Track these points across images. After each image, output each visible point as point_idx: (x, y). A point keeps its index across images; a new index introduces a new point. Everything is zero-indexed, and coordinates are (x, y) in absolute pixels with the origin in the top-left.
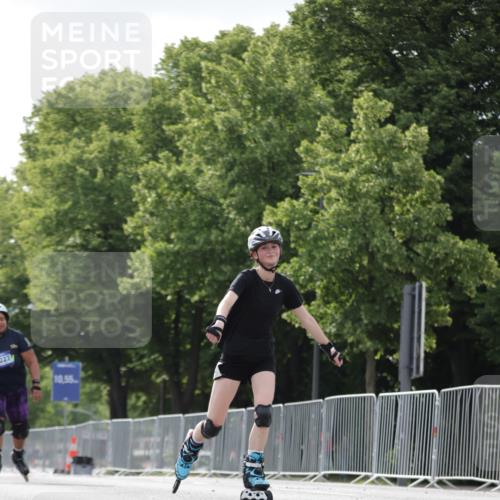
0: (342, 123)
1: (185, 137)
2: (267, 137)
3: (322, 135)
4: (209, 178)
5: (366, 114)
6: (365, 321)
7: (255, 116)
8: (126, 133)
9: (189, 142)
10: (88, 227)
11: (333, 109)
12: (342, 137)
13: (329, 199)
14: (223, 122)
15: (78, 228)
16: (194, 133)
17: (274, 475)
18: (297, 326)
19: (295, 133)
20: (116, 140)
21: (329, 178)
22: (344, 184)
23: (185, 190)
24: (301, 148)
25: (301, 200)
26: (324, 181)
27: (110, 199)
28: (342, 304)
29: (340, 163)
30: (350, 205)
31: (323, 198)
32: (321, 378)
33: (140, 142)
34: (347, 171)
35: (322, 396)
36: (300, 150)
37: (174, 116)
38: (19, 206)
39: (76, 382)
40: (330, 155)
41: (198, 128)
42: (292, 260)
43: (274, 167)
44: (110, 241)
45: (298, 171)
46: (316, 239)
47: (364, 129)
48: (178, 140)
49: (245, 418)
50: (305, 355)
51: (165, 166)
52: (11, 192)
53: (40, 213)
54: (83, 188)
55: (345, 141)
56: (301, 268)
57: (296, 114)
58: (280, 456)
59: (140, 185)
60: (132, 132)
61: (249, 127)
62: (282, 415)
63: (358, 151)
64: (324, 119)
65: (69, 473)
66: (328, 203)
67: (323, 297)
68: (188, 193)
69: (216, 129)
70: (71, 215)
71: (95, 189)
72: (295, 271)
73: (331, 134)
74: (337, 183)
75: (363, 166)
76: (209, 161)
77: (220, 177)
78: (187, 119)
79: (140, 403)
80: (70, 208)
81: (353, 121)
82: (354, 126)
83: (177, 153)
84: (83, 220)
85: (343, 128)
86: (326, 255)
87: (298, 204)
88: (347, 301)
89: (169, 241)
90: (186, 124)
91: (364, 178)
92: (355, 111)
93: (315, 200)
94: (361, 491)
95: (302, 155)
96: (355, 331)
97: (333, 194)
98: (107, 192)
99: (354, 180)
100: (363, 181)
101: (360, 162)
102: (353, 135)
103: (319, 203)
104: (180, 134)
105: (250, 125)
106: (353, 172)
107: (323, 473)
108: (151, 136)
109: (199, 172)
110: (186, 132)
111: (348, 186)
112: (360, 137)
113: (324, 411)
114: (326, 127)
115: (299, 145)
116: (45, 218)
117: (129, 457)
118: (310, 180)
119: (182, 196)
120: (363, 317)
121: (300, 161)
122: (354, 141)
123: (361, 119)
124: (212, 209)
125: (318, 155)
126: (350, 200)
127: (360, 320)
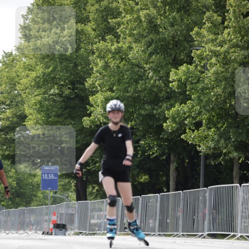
0: (219, 16)
1: (122, 27)
2: (172, 25)
3: (207, 24)
4: (137, 51)
5: (234, 10)
6: (233, 140)
7: (165, 13)
8: (85, 25)
9: (124, 30)
10: (62, 83)
11: (213, 7)
12: (219, 25)
13: (211, 64)
14: (145, 16)
15: (56, 84)
16: (127, 23)
17: (177, 235)
18: (190, 143)
19: (190, 23)
20: (79, 29)
21: (211, 51)
22: (220, 55)
23: (122, 59)
24: (193, 32)
25: (194, 64)
26: (207, 53)
27: (76, 65)
28: (218, 129)
29: (218, 41)
30: (224, 67)
31: (207, 63)
32: (206, 175)
33: (94, 30)
34: (222, 46)
35: (206, 186)
36: (193, 33)
37: (115, 13)
38: (20, 70)
39: (56, 178)
40: (211, 37)
41: (130, 20)
42: (187, 102)
43: (177, 44)
44: (76, 91)
45: (191, 46)
46: (203, 89)
47: (233, 19)
48: (118, 29)
49: (159, 199)
50: (195, 161)
51: (110, 44)
52: (15, 61)
53: (33, 74)
54: (59, 59)
55: (221, 27)
56: (193, 107)
57: (191, 11)
58: (181, 222)
59: (95, 56)
60: (89, 24)
61: (161, 20)
62: (181, 197)
63: (229, 34)
64: (208, 14)
65: (51, 234)
66: (210, 66)
67: (207, 125)
68: (124, 61)
69: (141, 21)
70: (52, 75)
71: (67, 59)
72: (189, 109)
73: (212, 23)
74: (216, 54)
75: (232, 43)
76: (136, 41)
77: (143, 51)
78: (123, 15)
79: (94, 191)
80: (51, 71)
81: (226, 14)
82: (227, 18)
83: (117, 37)
84: (60, 79)
85: (220, 19)
86: (209, 99)
87: (192, 68)
88: (222, 127)
89: (113, 91)
90: (122, 18)
91: (232, 50)
92: (228, 8)
93: (202, 65)
94: (231, 244)
95: (194, 37)
96: (227, 145)
97: (213, 60)
98: (74, 61)
99: (227, 52)
100: (232, 52)
101: (230, 40)
102: (226, 23)
103: (204, 67)
104: (119, 24)
105: (162, 18)
106: (226, 47)
107: (207, 233)
108: (101, 26)
109: (130, 48)
110: (123, 23)
111: (223, 56)
112: (230, 24)
113: (207, 195)
114: (209, 19)
115: (192, 30)
116: (36, 77)
117: (88, 224)
118: (198, 52)
119: (120, 63)
120: (232, 137)
121: (193, 40)
122: (227, 27)
123: (231, 13)
124: (138, 71)
125: (204, 37)
126: (224, 64)
127: (230, 138)
